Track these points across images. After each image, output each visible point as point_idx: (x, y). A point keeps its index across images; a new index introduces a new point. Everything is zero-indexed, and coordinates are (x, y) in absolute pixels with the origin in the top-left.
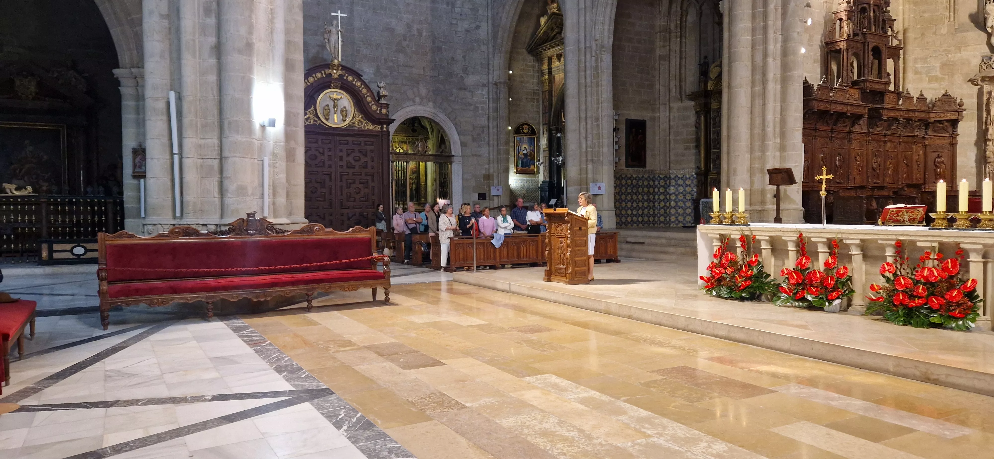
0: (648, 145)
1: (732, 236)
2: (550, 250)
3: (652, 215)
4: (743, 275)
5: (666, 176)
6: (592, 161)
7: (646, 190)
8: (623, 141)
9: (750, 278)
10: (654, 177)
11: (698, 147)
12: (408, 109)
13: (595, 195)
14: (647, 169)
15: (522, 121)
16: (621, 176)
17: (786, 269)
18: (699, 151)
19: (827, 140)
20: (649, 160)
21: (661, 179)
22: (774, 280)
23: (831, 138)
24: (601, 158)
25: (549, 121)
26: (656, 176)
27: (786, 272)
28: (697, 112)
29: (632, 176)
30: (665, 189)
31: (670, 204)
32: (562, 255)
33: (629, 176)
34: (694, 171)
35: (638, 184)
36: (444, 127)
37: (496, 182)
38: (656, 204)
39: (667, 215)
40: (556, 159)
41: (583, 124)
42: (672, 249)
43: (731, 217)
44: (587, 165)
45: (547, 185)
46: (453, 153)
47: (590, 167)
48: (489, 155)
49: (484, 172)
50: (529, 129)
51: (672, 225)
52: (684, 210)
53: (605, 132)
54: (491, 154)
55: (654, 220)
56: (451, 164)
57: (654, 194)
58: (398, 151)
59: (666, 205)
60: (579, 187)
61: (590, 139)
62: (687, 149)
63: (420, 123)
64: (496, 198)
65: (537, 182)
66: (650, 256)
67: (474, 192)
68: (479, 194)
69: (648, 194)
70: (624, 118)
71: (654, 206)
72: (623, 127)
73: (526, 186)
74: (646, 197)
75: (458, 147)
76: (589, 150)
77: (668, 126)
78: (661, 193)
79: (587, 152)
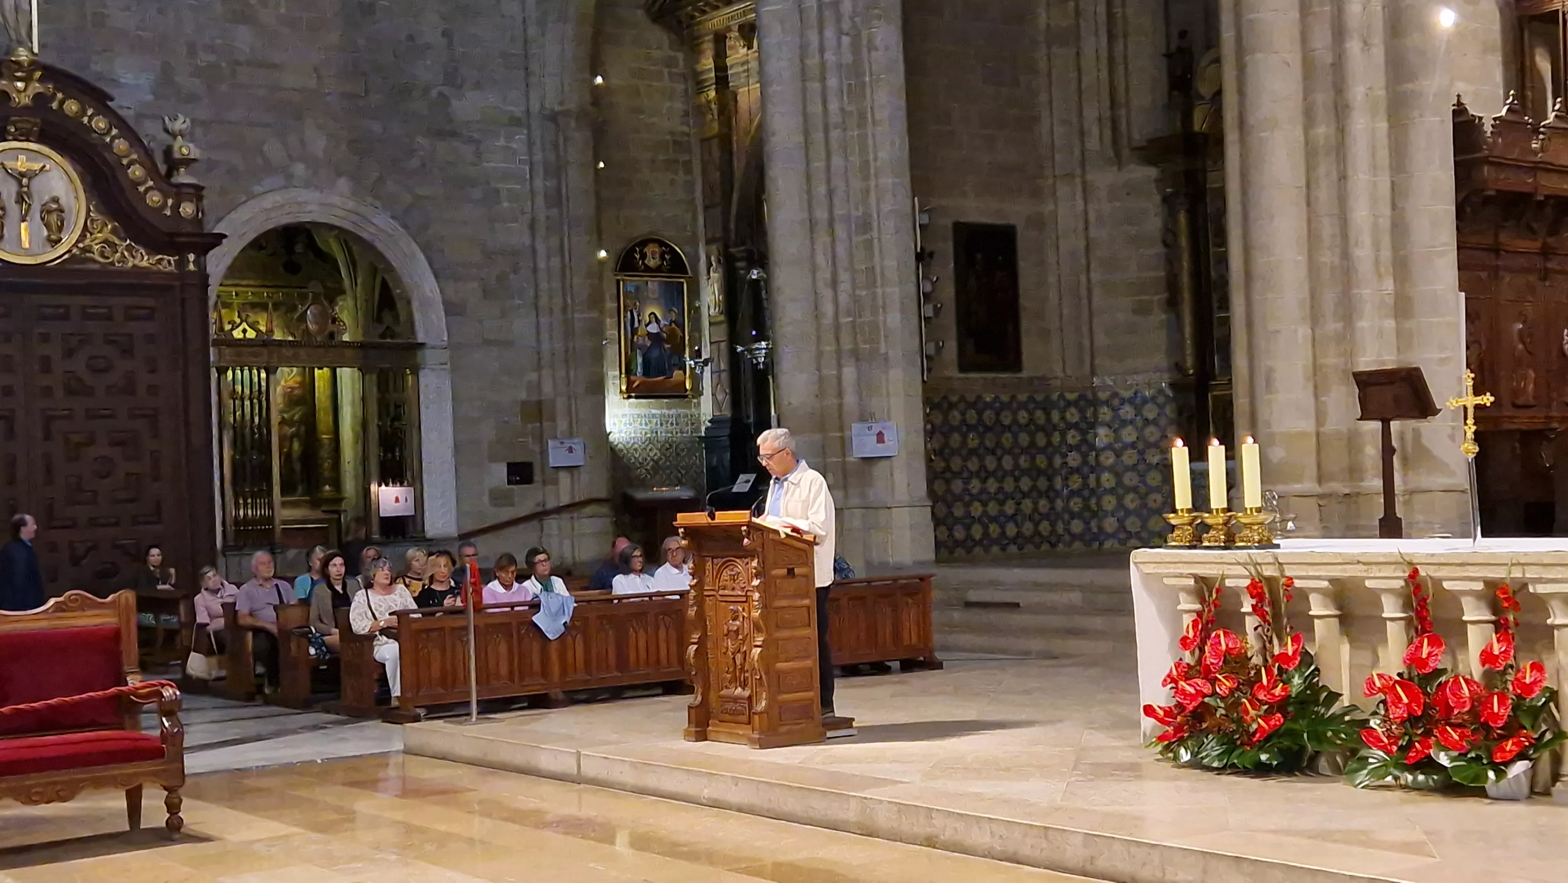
0: (1025, 302)
1: (1227, 583)
2: (702, 643)
3: (1046, 517)
4: (1261, 696)
5: (1082, 397)
6: (855, 354)
7: (1024, 439)
8: (948, 292)
9: (1281, 705)
10: (1047, 398)
11: (1172, 303)
12: (269, 201)
13: (869, 461)
14: (1024, 374)
15: (641, 230)
16: (945, 398)
17: (1380, 676)
18: (1179, 318)
19: (1532, 278)
20: (1030, 347)
21: (1069, 404)
22: (1353, 708)
23: (1545, 275)
24: (883, 344)
25: (726, 229)
26: (1055, 396)
27: (1378, 684)
28: (1165, 200)
29: (979, 397)
30: (1084, 433)
31: (1098, 480)
32: (739, 658)
33: (971, 398)
34: (1166, 376)
35: (998, 421)
36: (389, 255)
37: (562, 425)
38: (1058, 483)
39: (1093, 513)
40: (751, 351)
41: (822, 239)
42: (1097, 622)
43: (1225, 524)
44: (840, 366)
45: (727, 432)
46: (421, 338)
47: (849, 373)
48: (538, 341)
49: (523, 396)
50: (662, 258)
51: (1108, 545)
52: (1143, 497)
53: (891, 263)
54: (545, 336)
55: (1053, 532)
56: (415, 372)
57: (1049, 450)
58: (237, 334)
59: (1085, 485)
60: (817, 437)
61: (845, 287)
62: (1142, 310)
63: (311, 245)
64: (564, 478)
65: (695, 422)
66: (1036, 644)
67: (493, 459)
68: (509, 465)
69: (1032, 449)
70: (947, 222)
71: (1051, 488)
72: (946, 248)
73: (662, 436)
74: (1023, 461)
75: (438, 315)
76: (845, 320)
77: (1082, 244)
78: (1071, 448)
79: (837, 327)
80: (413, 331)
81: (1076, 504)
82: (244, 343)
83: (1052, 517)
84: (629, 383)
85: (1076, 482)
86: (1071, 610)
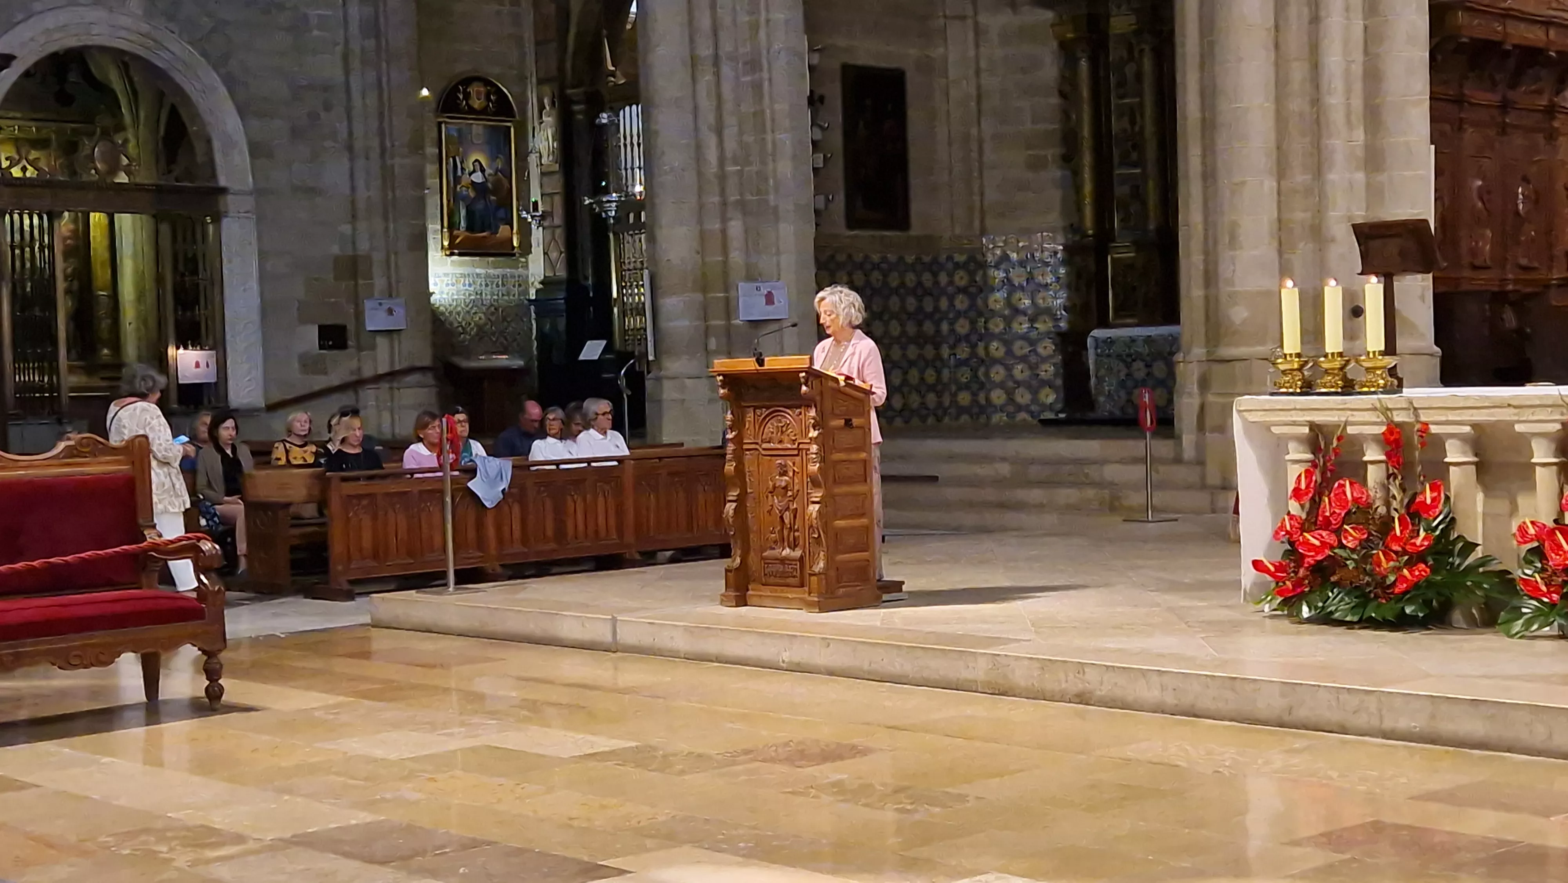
0: (914, 153)
1: (1350, 430)
2: (741, 501)
3: (933, 388)
4: (1396, 547)
5: (972, 258)
6: (742, 205)
7: (911, 303)
8: (837, 139)
10: (935, 261)
11: (1069, 159)
13: (755, 324)
14: (913, 232)
15: (463, 68)
16: (833, 257)
17: (1532, 524)
18: (1076, 173)
19: (1491, 132)
20: (918, 203)
21: (957, 266)
24: (772, 196)
25: (561, 69)
26: (943, 258)
27: (1530, 531)
28: (1064, 47)
29: (866, 257)
30: (972, 298)
31: (987, 348)
32: (788, 516)
33: (859, 257)
34: (1061, 239)
35: (885, 283)
36: (187, 88)
37: (379, 282)
38: (945, 352)
39: (979, 385)
40: (600, 203)
41: (706, 78)
42: (1036, 495)
43: (1342, 369)
44: (724, 220)
45: (562, 295)
46: (223, 182)
47: (736, 227)
48: (353, 189)
49: (335, 250)
50: (488, 99)
51: (996, 418)
52: (1033, 367)
53: (781, 107)
54: (360, 184)
55: (940, 404)
56: (217, 219)
57: (936, 316)
58: (16, 172)
59: (974, 354)
60: (699, 297)
61: (730, 133)
62: (1036, 164)
63: (87, 75)
64: (382, 343)
65: (523, 283)
66: (969, 519)
67: (304, 320)
68: (321, 328)
69: (919, 316)
70: (835, 65)
71: (938, 357)
72: (834, 93)
73: (487, 298)
74: (911, 329)
75: (241, 158)
76: (731, 168)
77: (973, 92)
78: (959, 314)
79: (722, 177)
80: (214, 176)
81: (964, 376)
82: (23, 182)
83: (937, 388)
84: (452, 238)
85: (963, 352)
86: (999, 482)
